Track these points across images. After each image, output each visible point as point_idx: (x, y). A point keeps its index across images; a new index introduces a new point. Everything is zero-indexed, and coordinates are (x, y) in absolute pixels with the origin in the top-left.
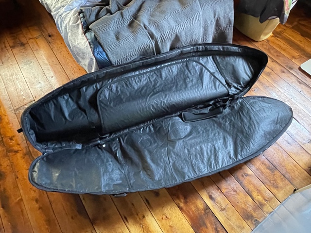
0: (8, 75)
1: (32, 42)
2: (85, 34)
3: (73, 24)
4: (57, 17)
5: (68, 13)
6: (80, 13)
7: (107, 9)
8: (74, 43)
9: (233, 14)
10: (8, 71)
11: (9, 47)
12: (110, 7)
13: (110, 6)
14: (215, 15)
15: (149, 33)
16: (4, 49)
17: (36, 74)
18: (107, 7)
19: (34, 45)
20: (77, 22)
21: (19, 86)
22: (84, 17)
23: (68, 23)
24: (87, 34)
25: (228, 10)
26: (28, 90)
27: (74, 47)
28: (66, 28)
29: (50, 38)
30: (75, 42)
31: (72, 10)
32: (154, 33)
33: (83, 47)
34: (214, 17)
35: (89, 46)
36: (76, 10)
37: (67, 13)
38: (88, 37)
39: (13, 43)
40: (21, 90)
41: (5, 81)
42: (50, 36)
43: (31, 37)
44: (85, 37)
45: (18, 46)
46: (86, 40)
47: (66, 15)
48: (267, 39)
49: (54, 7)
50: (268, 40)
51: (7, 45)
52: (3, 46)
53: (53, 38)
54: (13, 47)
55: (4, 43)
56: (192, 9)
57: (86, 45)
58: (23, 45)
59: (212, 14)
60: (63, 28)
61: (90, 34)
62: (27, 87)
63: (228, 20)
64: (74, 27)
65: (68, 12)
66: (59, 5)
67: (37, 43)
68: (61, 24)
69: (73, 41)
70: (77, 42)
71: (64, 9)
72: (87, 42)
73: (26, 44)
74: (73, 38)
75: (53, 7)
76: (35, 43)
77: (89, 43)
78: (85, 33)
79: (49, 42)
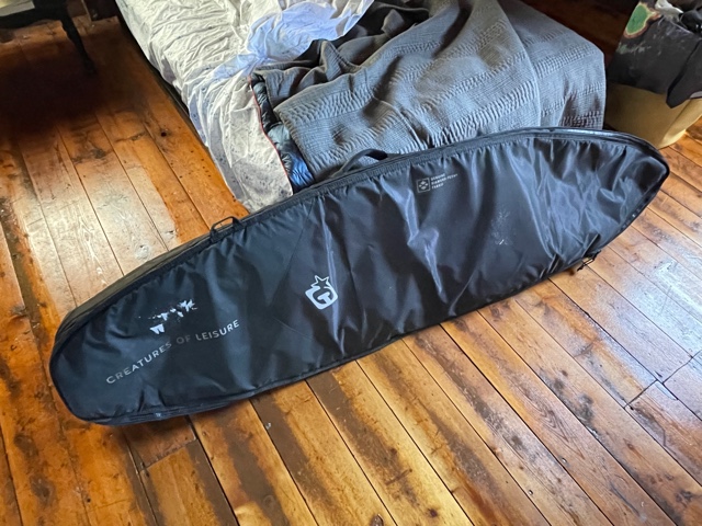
0: (67, 228)
1: (124, 149)
2: (266, 133)
3: (237, 108)
4: (194, 92)
5: (223, 84)
6: (253, 83)
7: (316, 72)
8: (240, 155)
9: (604, 87)
10: (66, 218)
11: (69, 161)
12: (323, 69)
13: (325, 66)
14: (566, 88)
15: (414, 127)
16: (57, 164)
17: (132, 223)
18: (317, 68)
19: (128, 156)
20: (245, 105)
21: (93, 254)
22: (264, 91)
23: (224, 107)
24: (272, 133)
25: (593, 78)
26: (115, 264)
27: (240, 162)
28: (216, 118)
29: (164, 141)
30: (242, 152)
31: (231, 76)
32: (426, 124)
33: (262, 165)
34: (565, 94)
35: (279, 159)
36: (242, 75)
37: (219, 83)
38: (276, 139)
39: (80, 150)
40: (98, 265)
41: (58, 240)
42: (163, 135)
43: (120, 136)
44: (266, 138)
45: (89, 158)
46: (270, 146)
47: (218, 89)
48: (675, 143)
49: (186, 70)
50: (678, 146)
51: (64, 155)
52: (56, 158)
53: (172, 139)
54: (77, 160)
55: (57, 149)
56: (513, 75)
57: (270, 159)
58: (100, 154)
59: (561, 88)
60: (210, 118)
61: (280, 131)
62: (112, 256)
63: (593, 99)
64: (240, 115)
65: (223, 80)
66: (200, 64)
67: (134, 151)
68: (204, 109)
69: (237, 148)
70: (246, 152)
71: (212, 73)
72: (275, 151)
73: (109, 152)
74: (237, 141)
75: (183, 69)
76: (130, 152)
77: (279, 152)
78: (267, 131)
79: (161, 150)
